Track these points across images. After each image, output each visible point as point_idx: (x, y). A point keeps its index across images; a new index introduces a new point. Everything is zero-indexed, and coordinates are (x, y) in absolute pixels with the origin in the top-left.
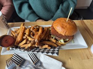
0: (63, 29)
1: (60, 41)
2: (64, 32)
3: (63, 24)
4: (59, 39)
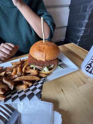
0: (41, 53)
1: (43, 71)
2: (43, 56)
3: (39, 47)
4: (41, 68)
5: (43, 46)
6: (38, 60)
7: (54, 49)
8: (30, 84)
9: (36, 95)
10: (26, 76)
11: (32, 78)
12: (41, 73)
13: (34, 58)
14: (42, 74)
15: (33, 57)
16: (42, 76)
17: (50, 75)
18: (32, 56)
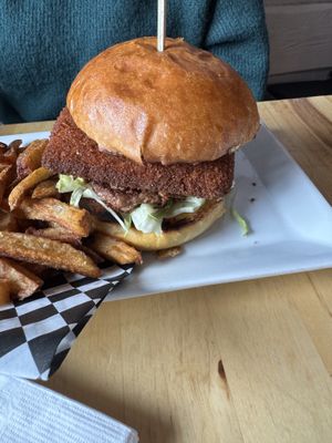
1: (124, 226)
3: (123, 71)
4: (117, 202)
5: (144, 66)
6: (102, 146)
7: (212, 96)
8: (30, 287)
9: (31, 343)
10: (19, 236)
11: (47, 252)
12: (112, 237)
13: (81, 135)
14: (120, 245)
15: (80, 126)
16: (114, 254)
17: (169, 259)
18: (75, 118)
